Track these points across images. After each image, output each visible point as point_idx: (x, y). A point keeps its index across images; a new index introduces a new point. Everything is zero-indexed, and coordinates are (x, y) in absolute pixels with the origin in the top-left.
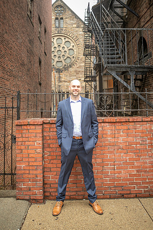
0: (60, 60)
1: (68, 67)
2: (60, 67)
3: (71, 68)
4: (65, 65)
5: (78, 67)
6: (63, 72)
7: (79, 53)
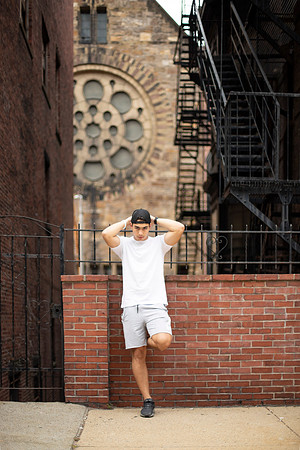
0: (96, 158)
1: (121, 184)
2: (96, 184)
3: (132, 187)
4: (113, 175)
5: (154, 184)
6: (106, 198)
7: (159, 135)
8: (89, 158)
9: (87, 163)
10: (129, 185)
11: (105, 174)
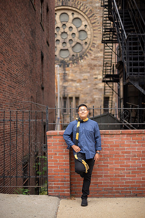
0: (66, 48)
1: (77, 59)
2: (65, 59)
3: (82, 61)
4: (73, 55)
5: (92, 59)
6: (70, 66)
7: (94, 37)
8: (62, 48)
9: (61, 50)
10: (81, 60)
11: (69, 55)
